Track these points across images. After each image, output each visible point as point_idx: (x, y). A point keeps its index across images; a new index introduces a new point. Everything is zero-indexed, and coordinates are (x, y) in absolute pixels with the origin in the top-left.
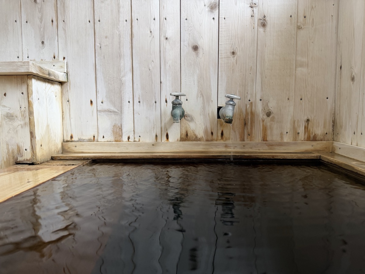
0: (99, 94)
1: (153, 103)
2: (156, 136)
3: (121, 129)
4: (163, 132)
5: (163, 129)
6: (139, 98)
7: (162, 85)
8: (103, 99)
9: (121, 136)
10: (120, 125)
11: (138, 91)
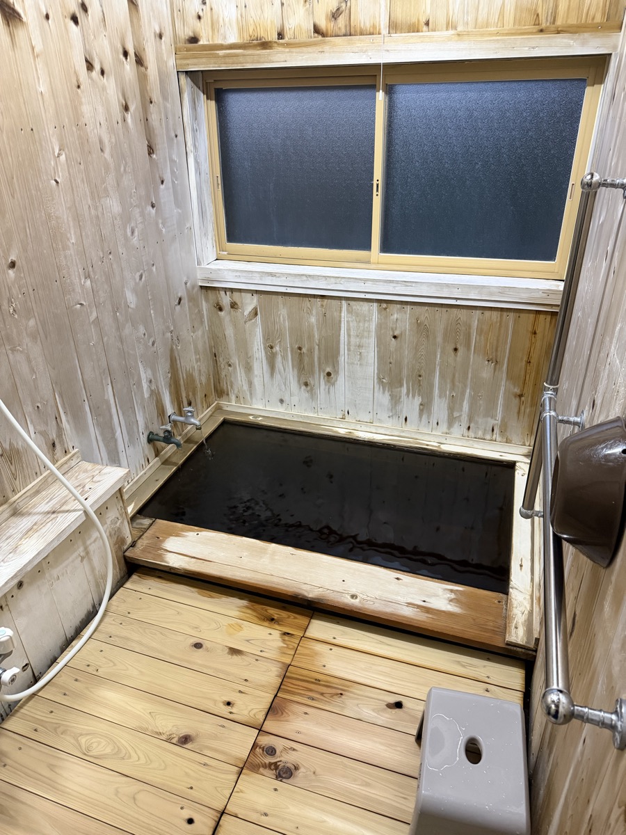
1: (136, 441)
4: (145, 459)
7: (138, 422)
11: (126, 439)
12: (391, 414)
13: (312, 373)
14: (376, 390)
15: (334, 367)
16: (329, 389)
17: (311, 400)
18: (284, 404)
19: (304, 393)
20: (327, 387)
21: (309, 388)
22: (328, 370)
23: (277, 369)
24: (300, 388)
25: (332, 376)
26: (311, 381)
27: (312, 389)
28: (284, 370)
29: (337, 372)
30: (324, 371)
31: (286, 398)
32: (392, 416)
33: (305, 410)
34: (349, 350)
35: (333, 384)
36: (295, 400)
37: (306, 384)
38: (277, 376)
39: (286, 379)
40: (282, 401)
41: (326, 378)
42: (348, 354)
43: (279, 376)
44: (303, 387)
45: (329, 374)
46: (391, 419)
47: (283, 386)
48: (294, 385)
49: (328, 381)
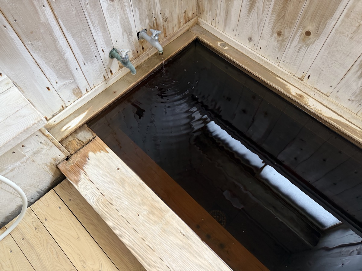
0: (51, 79)
1: (95, 58)
2: (104, 76)
3: (79, 89)
4: (108, 71)
5: (107, 70)
6: (83, 62)
7: (96, 42)
8: (56, 80)
9: (81, 93)
10: (77, 87)
11: (80, 58)
12: (353, 99)
13: (291, 24)
14: (352, 71)
15: (318, 28)
16: (301, 48)
17: (277, 50)
18: (251, 43)
19: (274, 41)
20: (299, 45)
21: (280, 38)
22: (310, 28)
23: (256, 7)
24: (272, 35)
25: (311, 36)
26: (286, 32)
27: (283, 41)
28: (263, 11)
29: (318, 35)
30: (304, 28)
31: (256, 38)
32: (353, 101)
33: (269, 56)
34: (347, 16)
35: (308, 45)
36: (263, 43)
37: (279, 34)
38: (254, 14)
39: (262, 20)
40: (250, 39)
41: (303, 36)
42: (343, 21)
43: (256, 15)
44: (276, 35)
45: (308, 33)
46: (350, 102)
47: (256, 26)
48: (267, 29)
49: (304, 40)
